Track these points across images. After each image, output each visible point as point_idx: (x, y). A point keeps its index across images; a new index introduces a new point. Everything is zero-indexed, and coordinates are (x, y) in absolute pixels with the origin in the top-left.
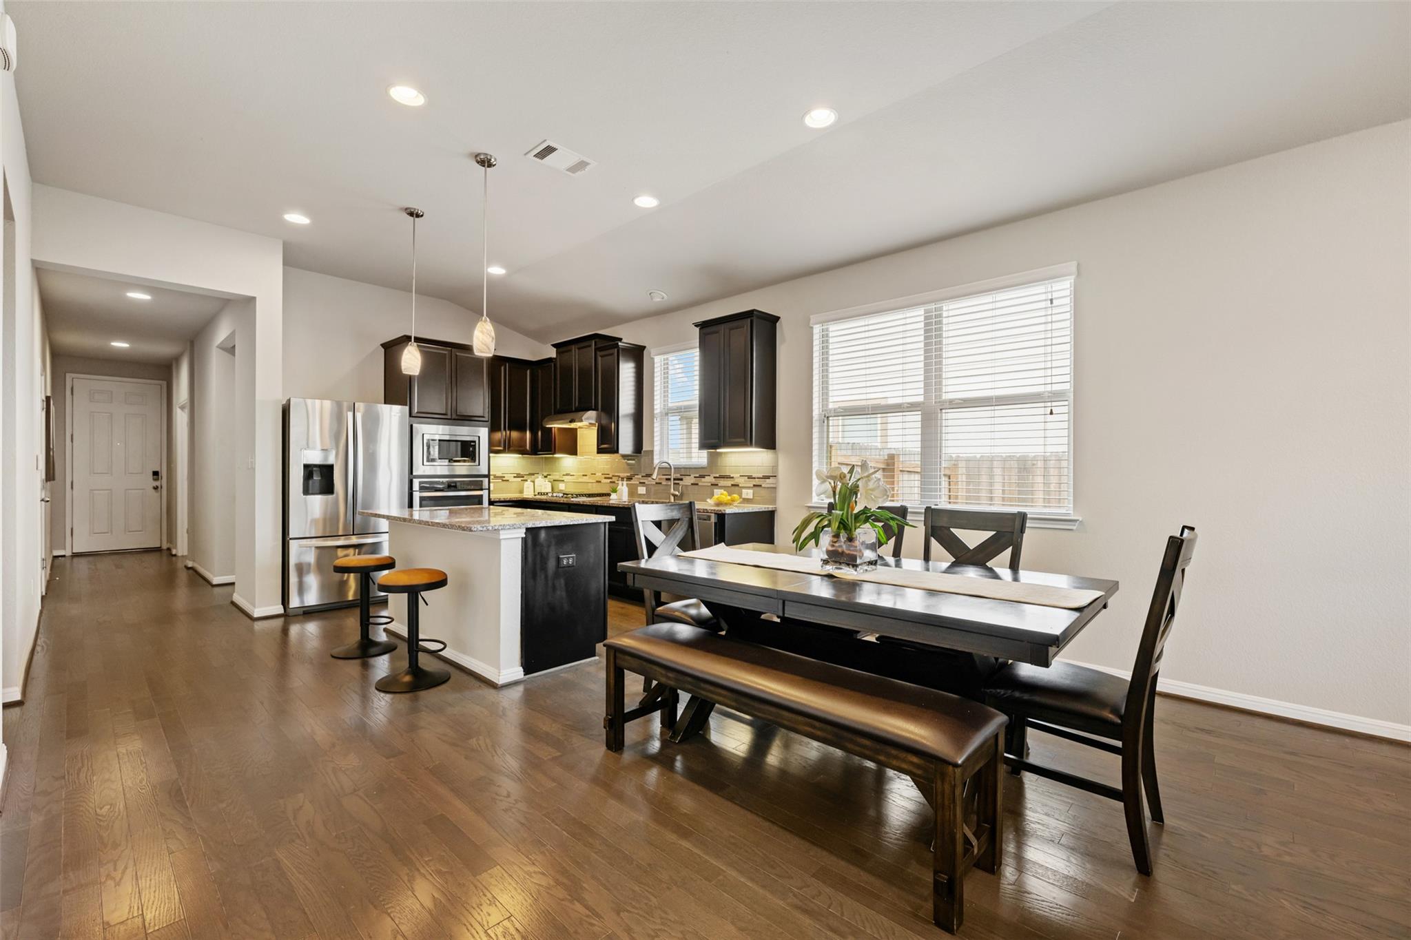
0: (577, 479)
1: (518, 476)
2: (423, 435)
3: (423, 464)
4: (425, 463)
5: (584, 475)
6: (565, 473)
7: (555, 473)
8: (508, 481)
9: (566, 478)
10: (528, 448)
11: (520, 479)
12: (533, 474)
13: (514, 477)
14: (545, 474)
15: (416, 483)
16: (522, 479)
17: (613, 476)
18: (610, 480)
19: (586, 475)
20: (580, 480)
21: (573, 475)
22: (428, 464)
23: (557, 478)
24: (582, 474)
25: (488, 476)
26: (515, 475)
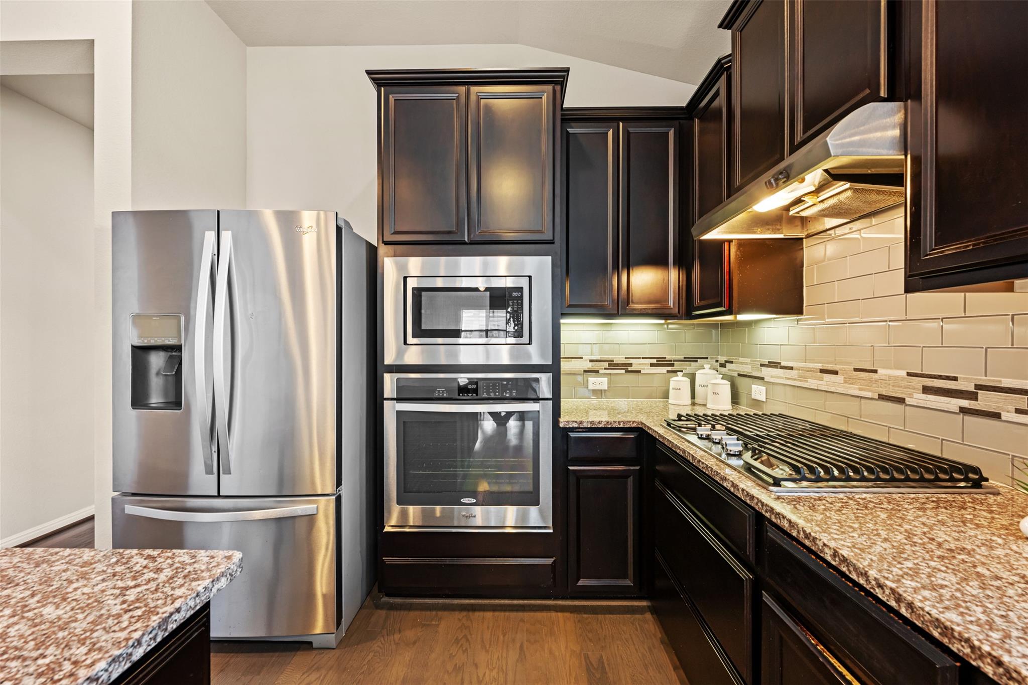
0: (803, 378)
1: (661, 362)
2: (405, 278)
3: (405, 343)
4: (410, 340)
5: (823, 371)
6: (766, 361)
7: (741, 360)
8: (640, 372)
9: (769, 373)
10: (671, 304)
11: (664, 370)
12: (695, 360)
13: (652, 365)
14: (722, 359)
15: (389, 383)
16: (670, 368)
17: (979, 387)
18: (965, 403)
19: (835, 373)
20: (812, 383)
21: (791, 368)
22: (416, 341)
23: (747, 370)
24: (820, 366)
25: (554, 369)
26: (654, 361)
